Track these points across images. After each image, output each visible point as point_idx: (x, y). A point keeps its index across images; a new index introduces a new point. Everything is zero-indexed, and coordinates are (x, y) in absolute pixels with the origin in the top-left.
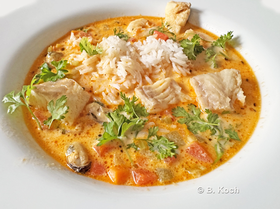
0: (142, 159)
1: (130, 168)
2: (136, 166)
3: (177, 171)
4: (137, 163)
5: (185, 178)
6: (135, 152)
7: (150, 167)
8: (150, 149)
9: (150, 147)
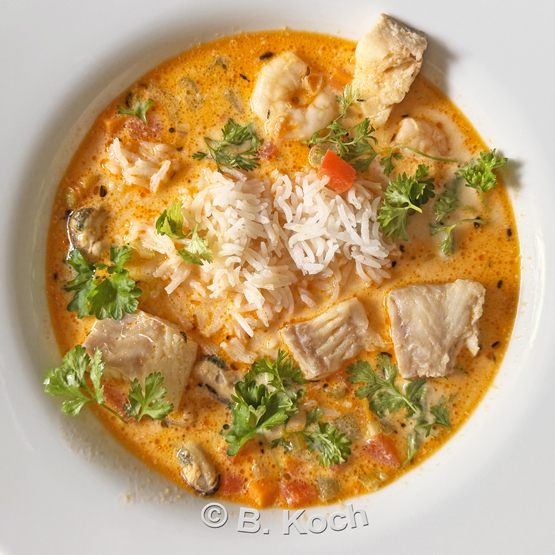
0: (296, 465)
1: (279, 480)
2: (287, 477)
3: (346, 481)
4: (289, 472)
5: (356, 491)
6: (285, 453)
7: (307, 476)
8: (308, 448)
9: (308, 444)
